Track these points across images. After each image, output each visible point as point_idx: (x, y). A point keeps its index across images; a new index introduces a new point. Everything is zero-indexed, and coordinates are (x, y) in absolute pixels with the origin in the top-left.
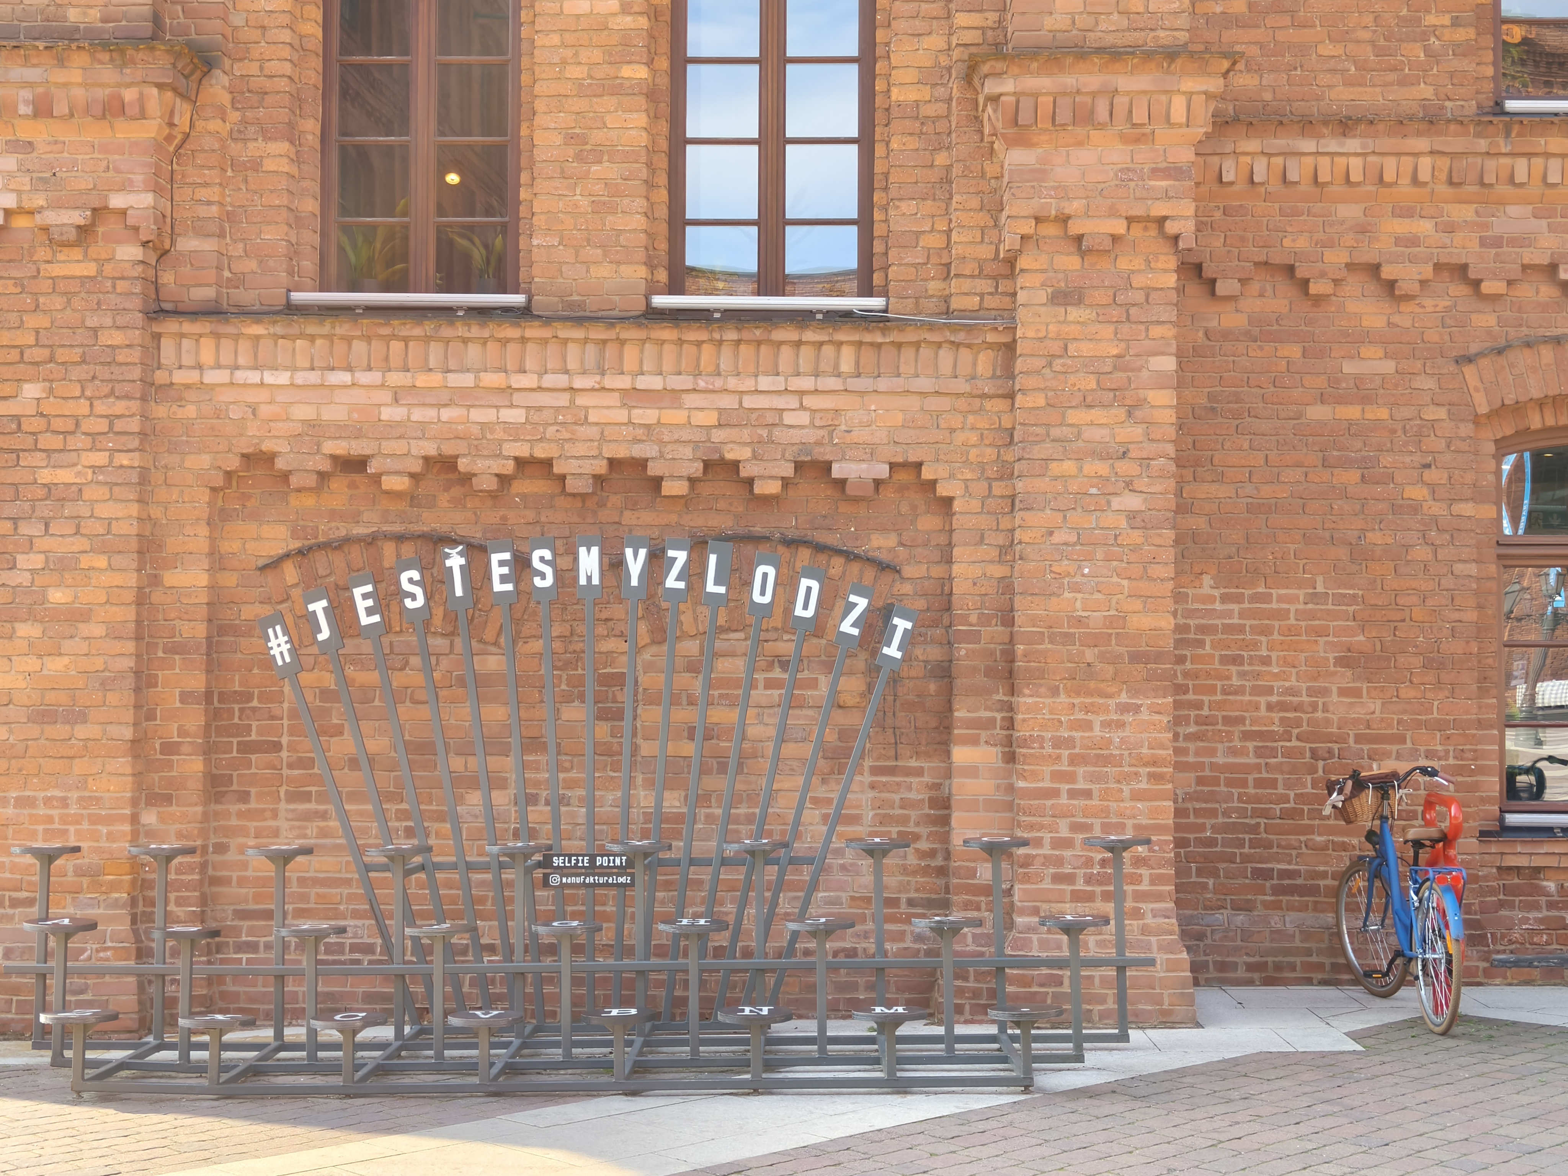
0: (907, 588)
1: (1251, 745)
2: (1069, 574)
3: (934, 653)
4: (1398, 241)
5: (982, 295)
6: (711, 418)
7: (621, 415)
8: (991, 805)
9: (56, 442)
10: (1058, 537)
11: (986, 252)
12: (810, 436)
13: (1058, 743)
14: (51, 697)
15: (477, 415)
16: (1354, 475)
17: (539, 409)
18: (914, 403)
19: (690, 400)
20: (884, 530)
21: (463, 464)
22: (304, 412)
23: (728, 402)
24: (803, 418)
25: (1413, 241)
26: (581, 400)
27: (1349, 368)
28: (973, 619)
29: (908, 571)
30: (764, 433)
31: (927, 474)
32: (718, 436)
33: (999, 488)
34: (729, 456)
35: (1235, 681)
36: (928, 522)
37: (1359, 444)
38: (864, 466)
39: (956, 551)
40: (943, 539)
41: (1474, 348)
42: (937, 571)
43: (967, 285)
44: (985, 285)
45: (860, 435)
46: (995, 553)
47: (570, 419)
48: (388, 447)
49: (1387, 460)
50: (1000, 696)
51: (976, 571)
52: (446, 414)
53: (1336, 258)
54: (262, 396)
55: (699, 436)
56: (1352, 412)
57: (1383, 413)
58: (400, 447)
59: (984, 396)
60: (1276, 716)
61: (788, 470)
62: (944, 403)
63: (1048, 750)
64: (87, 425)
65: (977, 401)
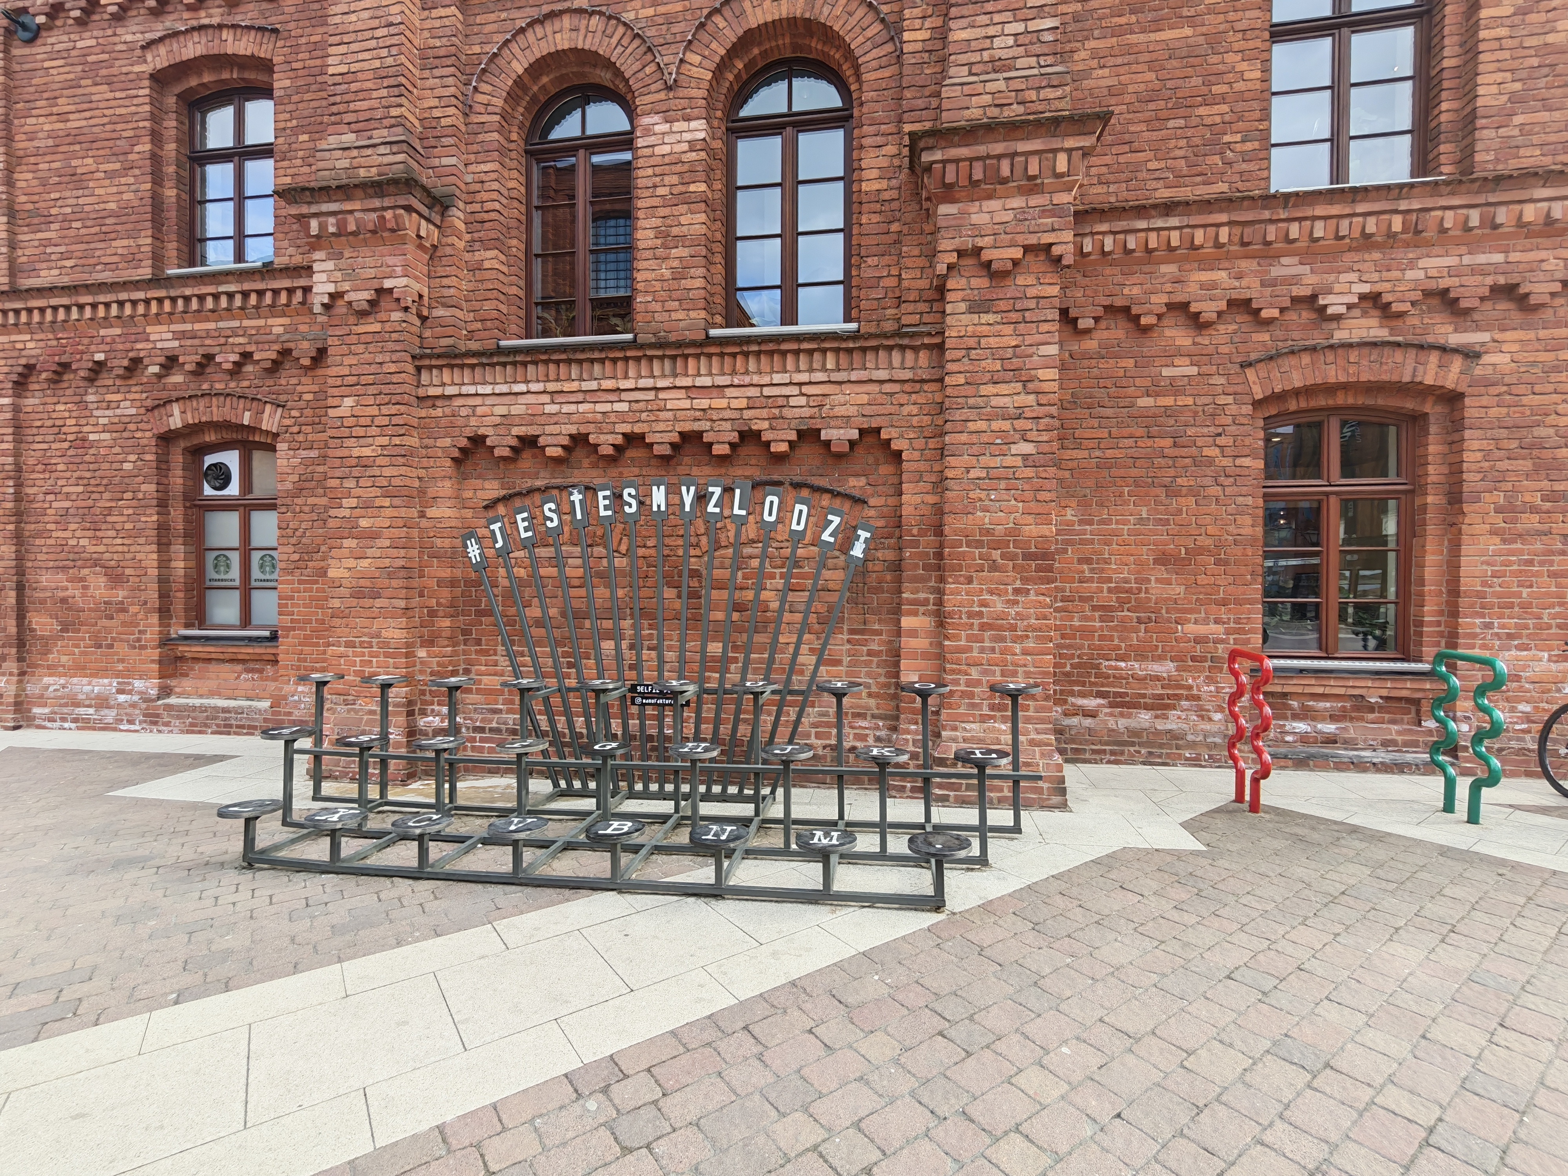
0: (872, 513)
1: (1097, 614)
2: (980, 500)
3: (890, 555)
4: (1203, 286)
5: (921, 313)
6: (743, 403)
7: (686, 404)
8: (925, 656)
9: (360, 432)
10: (973, 474)
11: (924, 284)
12: (806, 412)
13: (970, 615)
14: (362, 582)
15: (600, 407)
16: (1169, 442)
17: (637, 401)
18: (875, 388)
19: (729, 392)
20: (857, 475)
21: (592, 439)
22: (501, 410)
23: (753, 392)
24: (803, 401)
25: (1213, 286)
26: (662, 395)
27: (1166, 372)
28: (915, 531)
29: (872, 502)
30: (776, 411)
31: (884, 435)
32: (747, 414)
33: (932, 444)
34: (754, 427)
35: (1087, 574)
36: (886, 469)
37: (1172, 421)
38: (842, 431)
39: (905, 486)
40: (896, 480)
41: (1253, 356)
42: (891, 501)
43: (911, 307)
44: (923, 307)
45: (840, 411)
46: (929, 486)
47: (655, 407)
48: (549, 429)
49: (1190, 431)
50: (932, 584)
51: (918, 499)
52: (582, 408)
53: (1159, 300)
54: (478, 401)
55: (736, 415)
56: (1168, 401)
57: (1190, 401)
58: (555, 429)
59: (923, 381)
60: (1114, 597)
61: (793, 436)
62: (896, 388)
63: (965, 619)
64: (379, 421)
65: (918, 386)
